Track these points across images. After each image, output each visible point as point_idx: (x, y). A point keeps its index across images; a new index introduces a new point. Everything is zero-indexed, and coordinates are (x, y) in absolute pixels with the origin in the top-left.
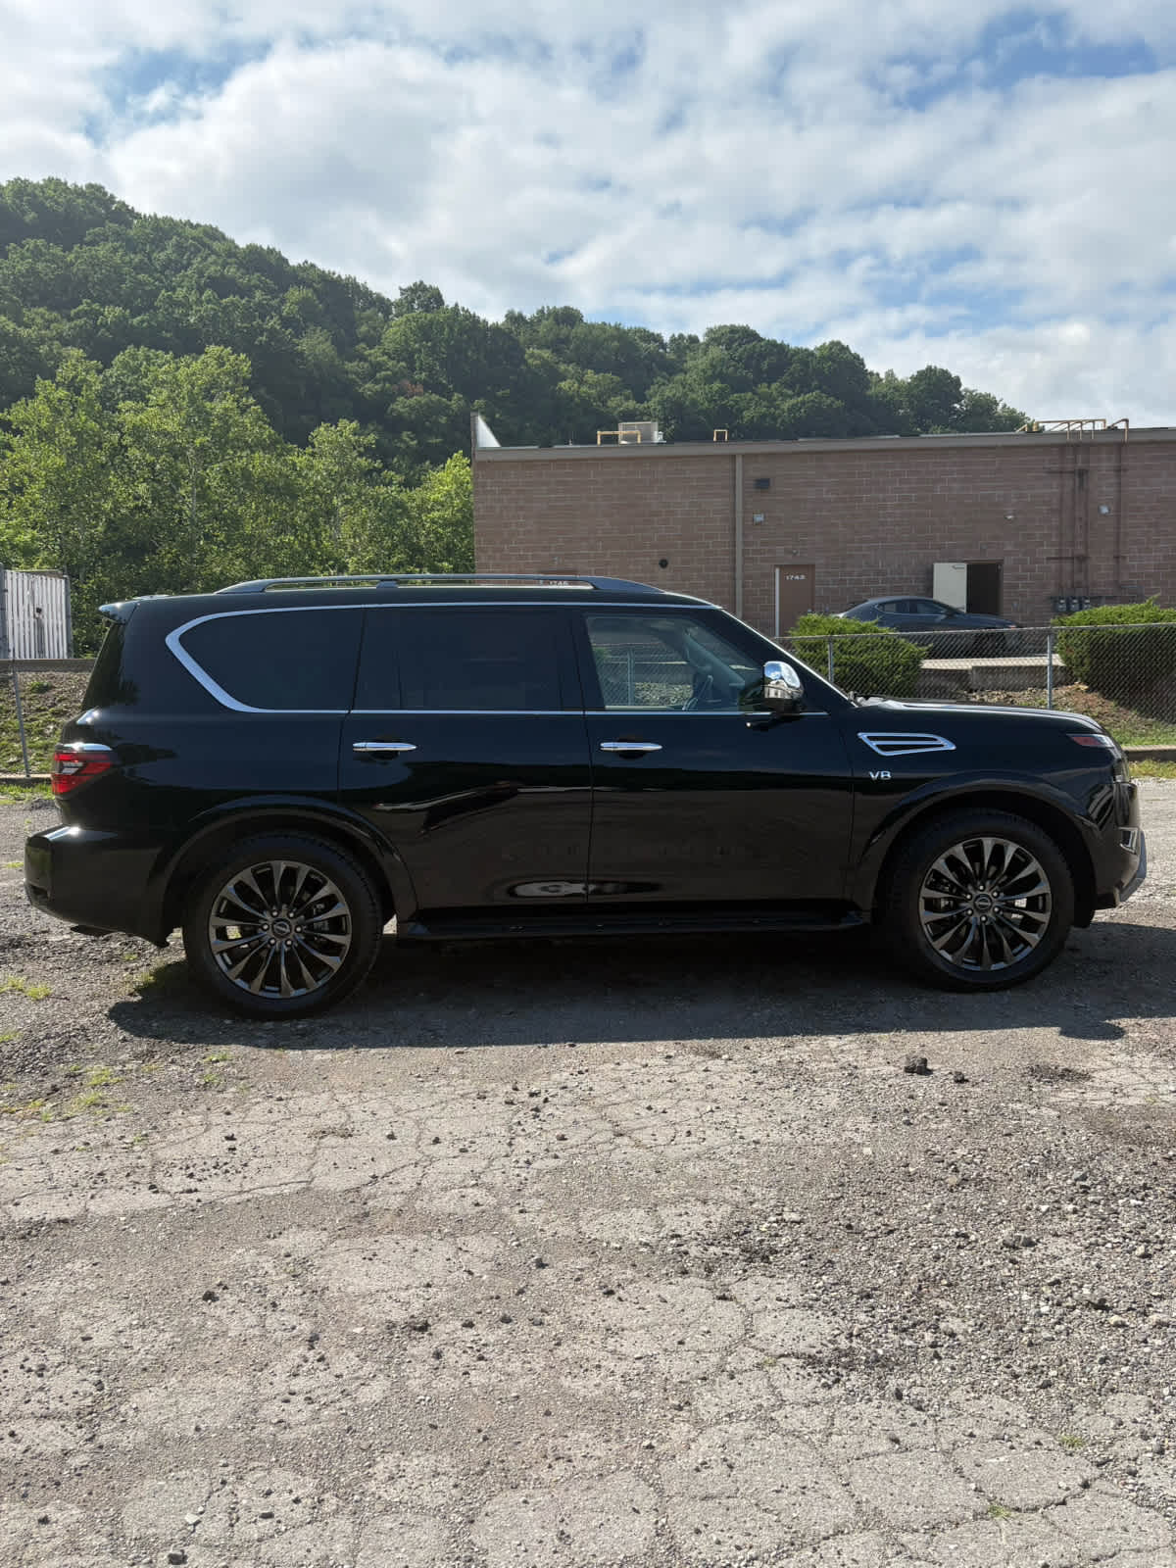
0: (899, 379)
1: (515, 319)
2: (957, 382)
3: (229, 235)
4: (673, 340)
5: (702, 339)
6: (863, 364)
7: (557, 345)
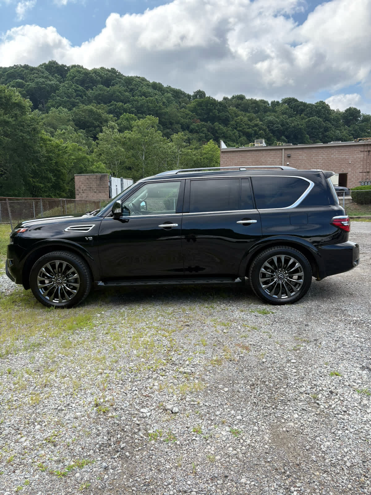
0: (341, 111)
1: (225, 99)
2: (359, 112)
3: (148, 79)
4: (272, 103)
5: (280, 102)
6: (329, 107)
7: (237, 106)
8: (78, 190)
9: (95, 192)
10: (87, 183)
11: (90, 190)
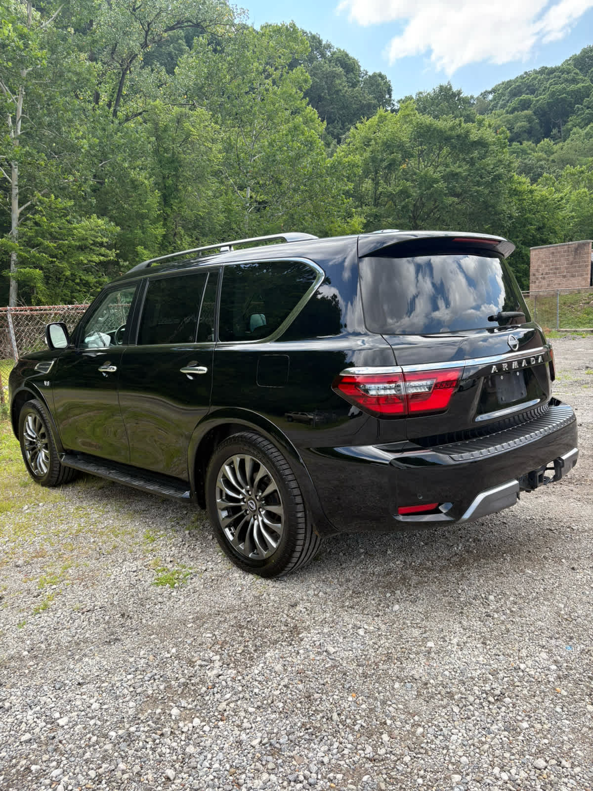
8: (534, 275)
9: (564, 277)
10: (551, 261)
11: (555, 273)
